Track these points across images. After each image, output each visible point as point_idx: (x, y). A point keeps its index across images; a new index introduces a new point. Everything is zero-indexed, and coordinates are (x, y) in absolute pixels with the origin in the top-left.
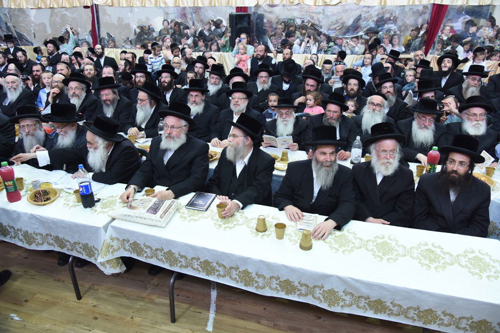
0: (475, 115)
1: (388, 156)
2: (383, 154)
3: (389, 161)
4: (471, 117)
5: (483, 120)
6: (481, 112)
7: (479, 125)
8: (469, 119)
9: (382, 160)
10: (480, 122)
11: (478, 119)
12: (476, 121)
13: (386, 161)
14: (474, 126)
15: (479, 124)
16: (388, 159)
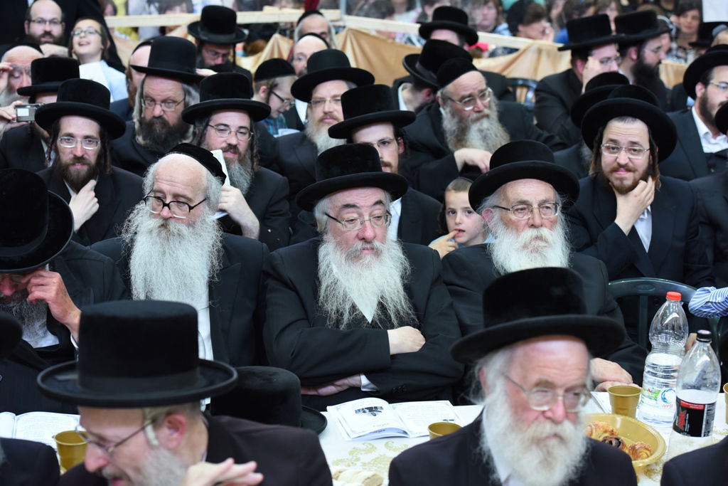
0: (525, 206)
1: (560, 411)
2: (538, 403)
3: (558, 429)
4: (513, 217)
5: (553, 223)
6: (542, 197)
7: (542, 244)
8: (508, 224)
9: (534, 427)
10: (545, 232)
11: (538, 221)
12: (533, 226)
13: (548, 428)
14: (525, 247)
15: (539, 238)
16: (555, 422)
